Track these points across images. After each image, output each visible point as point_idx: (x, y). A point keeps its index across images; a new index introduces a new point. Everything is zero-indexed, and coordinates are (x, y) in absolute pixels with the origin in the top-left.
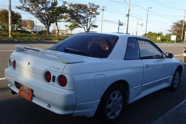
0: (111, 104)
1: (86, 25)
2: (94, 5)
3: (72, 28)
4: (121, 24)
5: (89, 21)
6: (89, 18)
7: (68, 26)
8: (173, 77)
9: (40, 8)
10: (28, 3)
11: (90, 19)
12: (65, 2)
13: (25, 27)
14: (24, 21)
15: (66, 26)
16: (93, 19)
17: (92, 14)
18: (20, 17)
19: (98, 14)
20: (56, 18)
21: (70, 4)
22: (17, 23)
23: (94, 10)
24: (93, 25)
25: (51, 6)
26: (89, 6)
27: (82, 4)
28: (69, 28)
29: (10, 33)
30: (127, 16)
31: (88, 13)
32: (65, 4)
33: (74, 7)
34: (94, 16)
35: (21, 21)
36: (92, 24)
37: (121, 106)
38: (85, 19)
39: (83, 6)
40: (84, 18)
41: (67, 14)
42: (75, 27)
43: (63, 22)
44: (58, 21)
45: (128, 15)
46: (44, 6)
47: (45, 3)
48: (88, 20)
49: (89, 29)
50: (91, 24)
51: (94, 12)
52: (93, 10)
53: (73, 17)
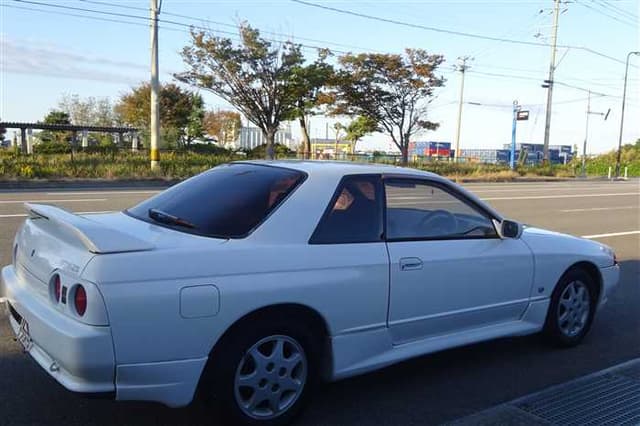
0: (255, 373)
1: (397, 124)
2: (423, 54)
3: (355, 133)
4: (522, 115)
5: (407, 107)
6: (408, 98)
7: (344, 128)
8: (548, 300)
9: (247, 73)
10: (209, 62)
11: (412, 101)
12: (326, 52)
13: (212, 135)
14: (212, 114)
15: (338, 126)
16: (421, 103)
17: (417, 83)
18: (200, 103)
19: (439, 83)
20: (302, 104)
21: (344, 55)
22: (187, 122)
23: (426, 70)
24: (421, 122)
25: (279, 66)
26: (406, 60)
27: (384, 54)
28: (345, 134)
29: (153, 155)
30: (544, 86)
31: (406, 81)
32: (324, 58)
33: (359, 65)
34: (424, 91)
35: (201, 116)
36: (419, 120)
37: (299, 383)
38: (395, 104)
39: (387, 60)
40: (391, 99)
41: (335, 90)
42: (366, 131)
43: (322, 114)
44: (306, 113)
45: (549, 84)
46: (260, 67)
47: (262, 57)
48: (404, 104)
49: (407, 135)
50: (416, 119)
51: (425, 80)
52: (421, 73)
53: (354, 98)
